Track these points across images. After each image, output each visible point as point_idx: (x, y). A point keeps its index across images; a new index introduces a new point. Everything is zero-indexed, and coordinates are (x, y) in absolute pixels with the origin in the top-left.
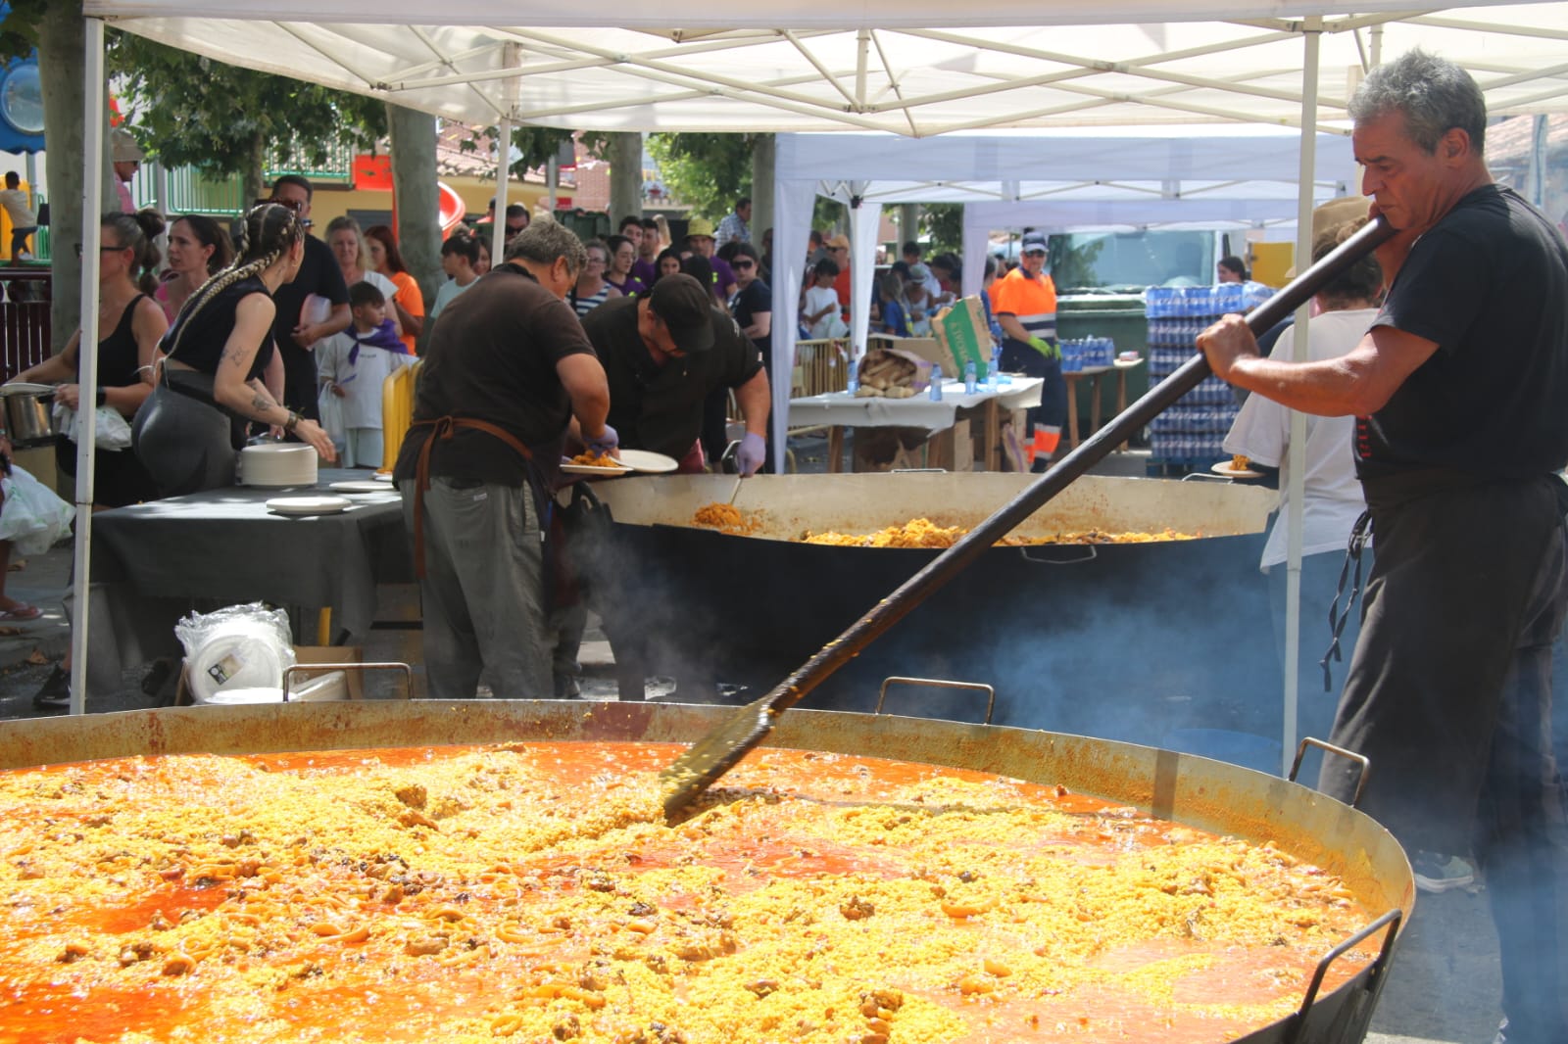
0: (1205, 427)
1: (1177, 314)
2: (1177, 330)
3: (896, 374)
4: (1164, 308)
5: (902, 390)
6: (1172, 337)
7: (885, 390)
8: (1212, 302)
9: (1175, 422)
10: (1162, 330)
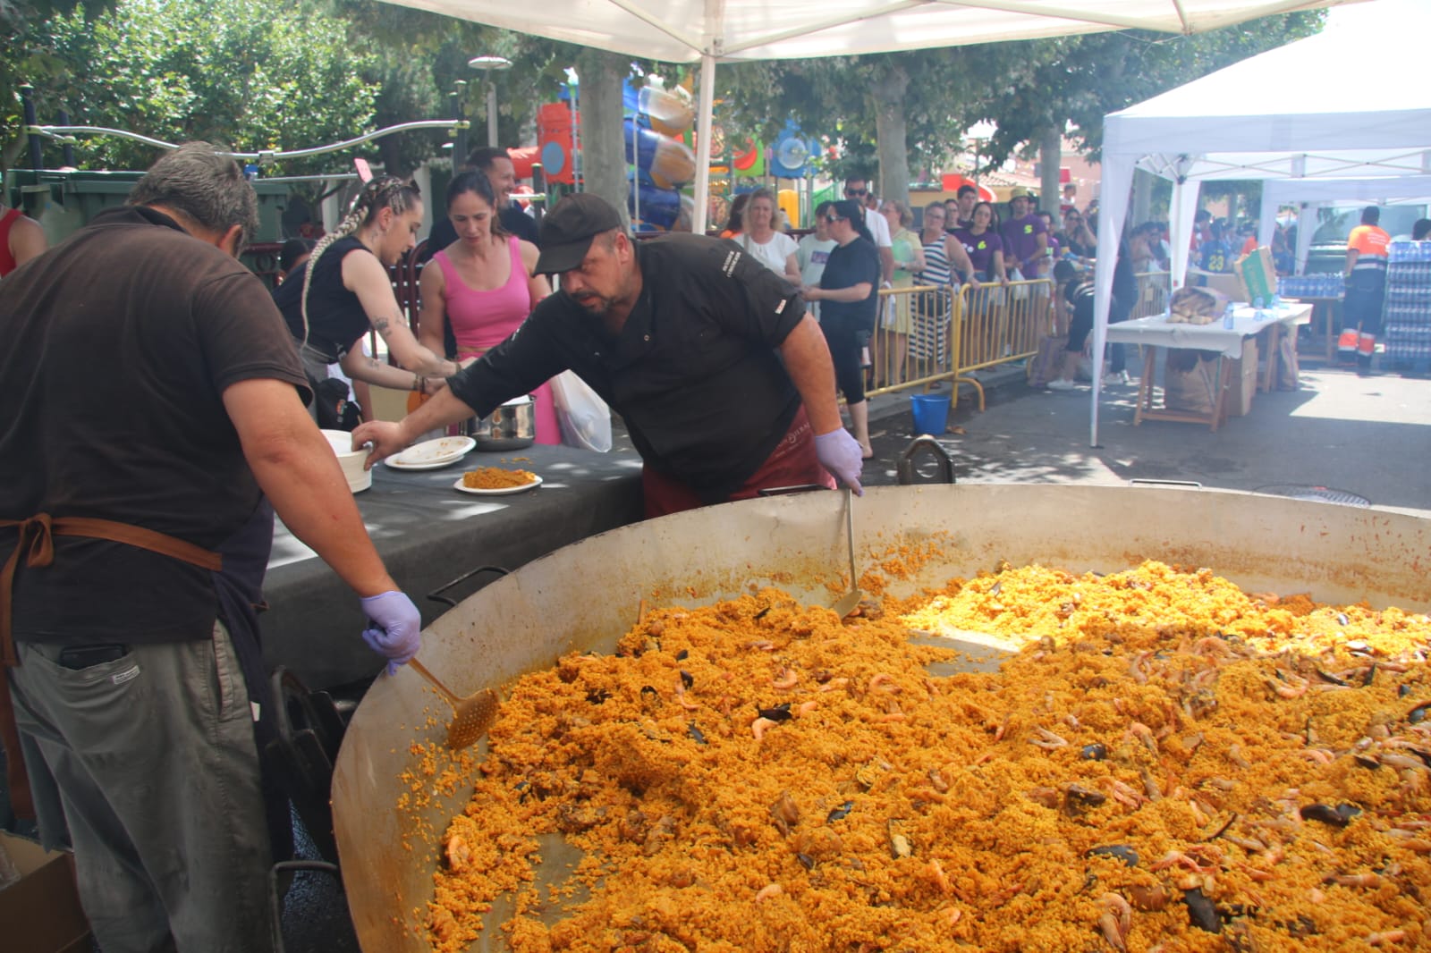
3: (1199, 305)
4: (1403, 255)
5: (1203, 319)
6: (1407, 275)
7: (1190, 317)
10: (1399, 271)
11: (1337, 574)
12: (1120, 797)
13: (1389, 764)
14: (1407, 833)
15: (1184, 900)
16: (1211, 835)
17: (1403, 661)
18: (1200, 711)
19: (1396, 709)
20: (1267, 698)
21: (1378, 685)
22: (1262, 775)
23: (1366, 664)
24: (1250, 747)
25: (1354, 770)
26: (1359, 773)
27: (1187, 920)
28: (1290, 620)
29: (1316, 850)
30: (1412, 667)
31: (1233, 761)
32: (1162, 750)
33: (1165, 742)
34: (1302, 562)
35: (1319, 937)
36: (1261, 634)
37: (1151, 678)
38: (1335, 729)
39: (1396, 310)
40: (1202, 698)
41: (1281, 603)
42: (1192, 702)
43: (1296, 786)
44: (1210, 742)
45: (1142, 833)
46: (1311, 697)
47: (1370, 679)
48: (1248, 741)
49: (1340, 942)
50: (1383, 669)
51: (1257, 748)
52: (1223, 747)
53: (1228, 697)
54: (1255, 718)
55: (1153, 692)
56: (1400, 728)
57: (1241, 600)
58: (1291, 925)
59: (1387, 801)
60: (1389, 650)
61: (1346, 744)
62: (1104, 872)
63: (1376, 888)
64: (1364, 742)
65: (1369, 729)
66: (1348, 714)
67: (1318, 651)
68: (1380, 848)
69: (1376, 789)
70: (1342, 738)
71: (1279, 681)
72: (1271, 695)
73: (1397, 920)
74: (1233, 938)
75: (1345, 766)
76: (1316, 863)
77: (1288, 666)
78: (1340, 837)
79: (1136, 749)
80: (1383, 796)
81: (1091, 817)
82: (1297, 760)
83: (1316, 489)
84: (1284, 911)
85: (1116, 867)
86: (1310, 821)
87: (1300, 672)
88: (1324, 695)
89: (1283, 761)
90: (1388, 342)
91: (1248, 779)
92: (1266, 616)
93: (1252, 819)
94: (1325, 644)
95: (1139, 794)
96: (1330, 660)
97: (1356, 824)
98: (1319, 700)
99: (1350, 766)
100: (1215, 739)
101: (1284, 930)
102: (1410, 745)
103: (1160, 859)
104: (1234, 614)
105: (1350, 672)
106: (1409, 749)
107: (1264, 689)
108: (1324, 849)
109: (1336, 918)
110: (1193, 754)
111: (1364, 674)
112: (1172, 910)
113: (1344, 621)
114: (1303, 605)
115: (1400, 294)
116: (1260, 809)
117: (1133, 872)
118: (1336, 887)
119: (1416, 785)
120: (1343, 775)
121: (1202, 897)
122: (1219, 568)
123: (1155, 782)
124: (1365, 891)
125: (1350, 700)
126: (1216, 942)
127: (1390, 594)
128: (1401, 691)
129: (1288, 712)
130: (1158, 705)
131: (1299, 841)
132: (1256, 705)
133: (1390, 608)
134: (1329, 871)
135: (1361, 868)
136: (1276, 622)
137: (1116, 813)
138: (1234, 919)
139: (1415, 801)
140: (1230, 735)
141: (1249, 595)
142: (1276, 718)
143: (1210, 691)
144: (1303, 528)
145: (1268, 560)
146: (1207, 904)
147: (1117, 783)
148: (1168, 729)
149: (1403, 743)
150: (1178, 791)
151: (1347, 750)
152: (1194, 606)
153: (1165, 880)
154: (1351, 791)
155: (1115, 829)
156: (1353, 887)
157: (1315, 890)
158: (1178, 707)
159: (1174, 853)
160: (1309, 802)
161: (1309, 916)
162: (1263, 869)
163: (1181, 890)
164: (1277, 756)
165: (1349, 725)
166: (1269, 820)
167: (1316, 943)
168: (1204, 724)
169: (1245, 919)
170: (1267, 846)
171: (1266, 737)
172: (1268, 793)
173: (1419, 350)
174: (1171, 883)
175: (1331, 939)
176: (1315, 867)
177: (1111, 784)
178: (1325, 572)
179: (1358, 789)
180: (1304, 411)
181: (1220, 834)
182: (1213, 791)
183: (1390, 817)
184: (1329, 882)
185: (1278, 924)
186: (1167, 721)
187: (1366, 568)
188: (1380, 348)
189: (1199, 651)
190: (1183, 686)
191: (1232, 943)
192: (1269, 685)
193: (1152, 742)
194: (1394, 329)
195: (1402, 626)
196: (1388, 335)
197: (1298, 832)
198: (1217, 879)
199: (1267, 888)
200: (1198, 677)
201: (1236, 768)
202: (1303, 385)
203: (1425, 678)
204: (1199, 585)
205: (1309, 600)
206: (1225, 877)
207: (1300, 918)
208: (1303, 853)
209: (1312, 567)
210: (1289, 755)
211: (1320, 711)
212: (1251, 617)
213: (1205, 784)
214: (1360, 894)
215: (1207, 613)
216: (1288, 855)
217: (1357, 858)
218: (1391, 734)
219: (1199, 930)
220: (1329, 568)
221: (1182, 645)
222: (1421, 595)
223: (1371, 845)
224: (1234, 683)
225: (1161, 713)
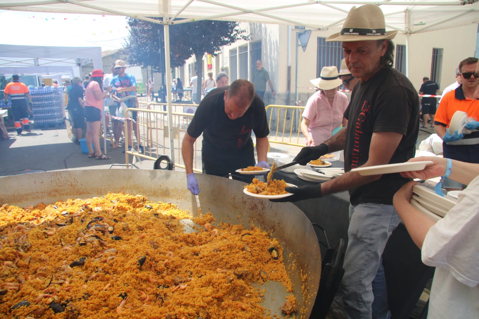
0: (46, 117)
1: (36, 93)
2: (37, 97)
4: (33, 92)
8: (44, 90)
9: (39, 116)
10: (33, 97)
11: (49, 194)
12: (11, 288)
13: (88, 242)
14: (99, 258)
15: (50, 307)
16: (48, 285)
17: (79, 213)
18: (26, 249)
19: (83, 227)
20: (46, 237)
21: (75, 222)
22: (54, 260)
23: (70, 217)
24: (47, 254)
25: (80, 247)
26: (82, 248)
27: (54, 312)
28: (40, 212)
29: (79, 274)
30: (82, 214)
31: (43, 260)
32: (19, 267)
33: (18, 264)
34: (38, 193)
35: (92, 296)
36: (33, 219)
37: (4, 245)
38: (69, 238)
39: (35, 109)
40: (25, 245)
41: (35, 208)
42: (22, 248)
43: (65, 260)
44: (34, 258)
45: (27, 294)
46: (58, 232)
47: (73, 221)
48: (46, 253)
49: (97, 294)
50: (75, 217)
51: (49, 253)
52: (39, 257)
53: (34, 241)
54: (45, 245)
55: (8, 249)
56: (86, 231)
57: (22, 211)
58: (83, 297)
59: (92, 252)
60: (74, 211)
61: (74, 242)
62: (20, 313)
63: (99, 277)
64: (79, 239)
65: (78, 235)
66: (71, 233)
67: (54, 218)
68: (95, 266)
69: (87, 250)
70: (72, 241)
71: (48, 231)
72: (46, 236)
73: (107, 282)
74: (70, 309)
75: (77, 247)
76: (80, 278)
77: (47, 226)
78: (84, 267)
79: (10, 270)
80: (90, 251)
81: (4, 299)
82: (62, 252)
83: (27, 170)
84: (80, 295)
85: (24, 309)
86: (74, 267)
87: (51, 226)
88: (62, 230)
89: (58, 254)
90: (35, 120)
91: (50, 264)
92: (32, 213)
93: (57, 275)
94: (55, 216)
95: (17, 284)
96: (59, 220)
97: (87, 262)
98: (61, 232)
99: (79, 247)
100: (35, 256)
101: (83, 300)
102: (91, 235)
103: (37, 299)
104: (21, 216)
105: (66, 221)
106: (91, 236)
107: (44, 235)
108: (81, 273)
109: (93, 289)
110: (29, 264)
111: (70, 220)
112: (48, 312)
113: (56, 207)
114: (42, 206)
115: (35, 104)
116: (58, 271)
117: (31, 307)
118: (89, 281)
119: (97, 245)
120: (78, 250)
121: (56, 303)
122: (10, 203)
123: (21, 278)
124: (96, 279)
125: (70, 229)
126: (65, 314)
127: (67, 196)
128: (82, 221)
129: (54, 239)
130: (12, 253)
131: (74, 274)
132: (44, 240)
133: (68, 199)
134: (85, 278)
135: (93, 273)
136: (35, 215)
137: (13, 293)
138: (67, 304)
139: (98, 249)
140: (39, 253)
141: (23, 209)
142: (51, 242)
143: (27, 242)
144: (35, 182)
145: (26, 195)
146: (58, 305)
147: (8, 284)
148: (18, 259)
149: (89, 235)
150: (29, 277)
151: (75, 243)
152: (7, 217)
153: (42, 304)
154: (82, 254)
155: (16, 298)
156: (93, 279)
157: (84, 285)
158: (18, 251)
159: (41, 295)
160: (71, 262)
161: (87, 292)
162: (67, 287)
163: (48, 305)
164: (56, 253)
165: (72, 236)
166: (62, 273)
167: (92, 298)
168: (29, 253)
169: (71, 303)
170: (65, 280)
171: (50, 249)
172: (58, 265)
173: (45, 121)
174: (44, 304)
175: (95, 295)
176: (81, 279)
177: (6, 285)
178: (46, 194)
179: (83, 252)
180: (13, 146)
181: (50, 283)
182: (41, 272)
183: (94, 256)
184: (86, 281)
185: (80, 299)
186: (16, 257)
187: (58, 189)
188: (33, 122)
189: (16, 231)
190: (17, 243)
191: (71, 311)
192: (45, 233)
193: (14, 265)
194: (36, 115)
195: (73, 204)
196: (34, 118)
197: (72, 272)
198: (58, 296)
199: (72, 291)
200: (21, 239)
201: (45, 262)
202: (11, 137)
203: (87, 215)
204: (5, 210)
205: (43, 204)
206: (60, 294)
207: (86, 294)
208: (76, 277)
209: (42, 194)
210: (59, 251)
211: (63, 235)
212: (27, 215)
213: (38, 271)
214: (95, 280)
215: (12, 218)
216: (72, 280)
217: (90, 271)
218: (85, 234)
219: (59, 313)
220: (47, 193)
221: (9, 231)
222: (75, 193)
223: (93, 266)
224: (34, 236)
225: (13, 255)
